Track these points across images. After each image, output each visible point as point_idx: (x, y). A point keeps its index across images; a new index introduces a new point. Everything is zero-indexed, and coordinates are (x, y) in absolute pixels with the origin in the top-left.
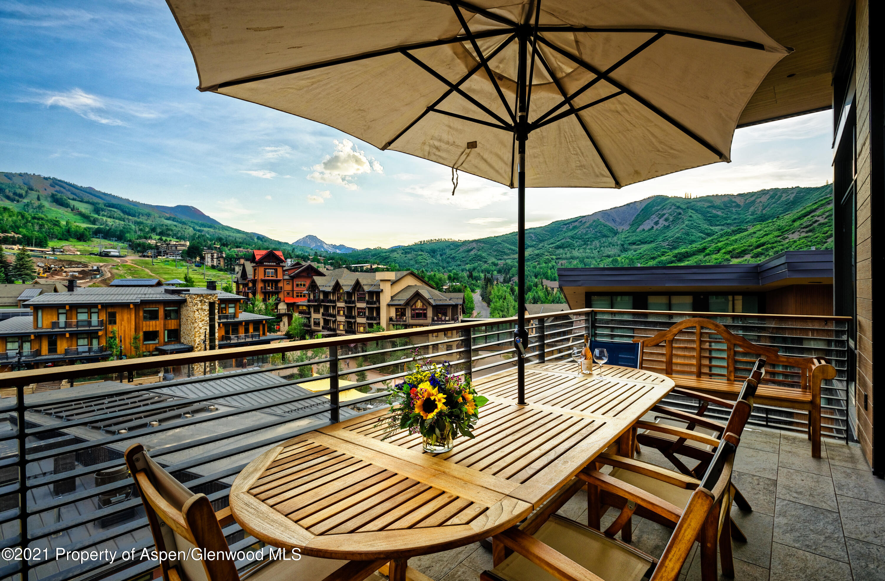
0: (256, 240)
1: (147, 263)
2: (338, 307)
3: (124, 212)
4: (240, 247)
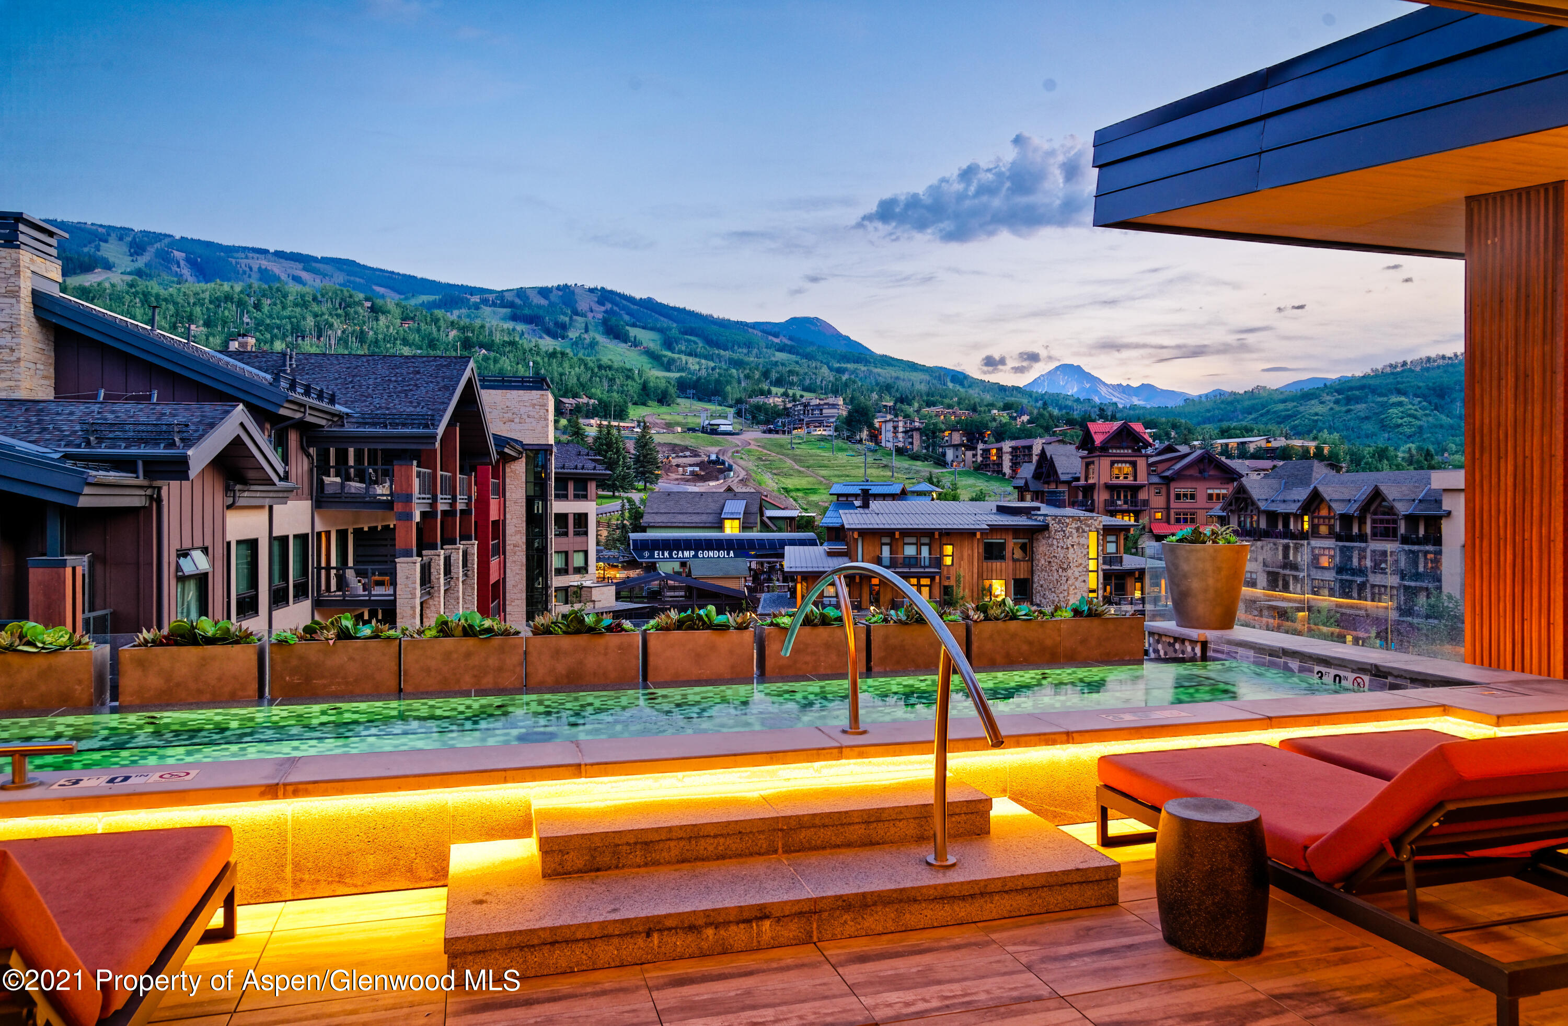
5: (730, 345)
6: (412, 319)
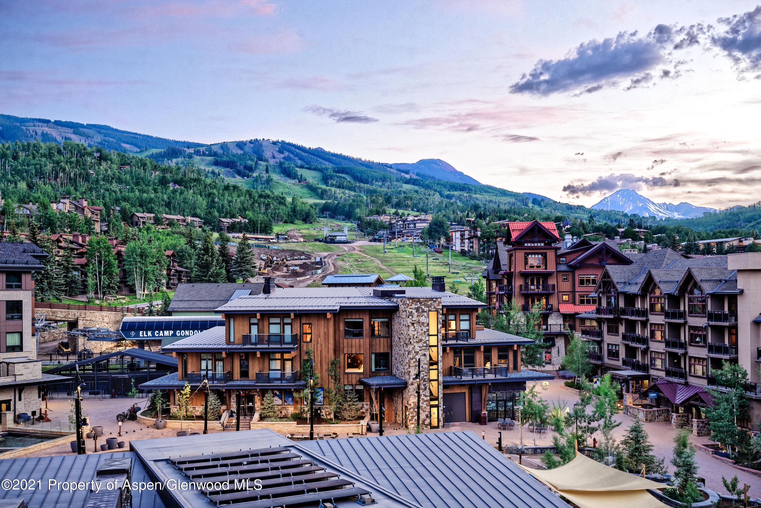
0: (530, 205)
1: (378, 251)
2: (651, 324)
3: (356, 178)
4: (504, 219)
5: (370, 180)
6: (129, 164)
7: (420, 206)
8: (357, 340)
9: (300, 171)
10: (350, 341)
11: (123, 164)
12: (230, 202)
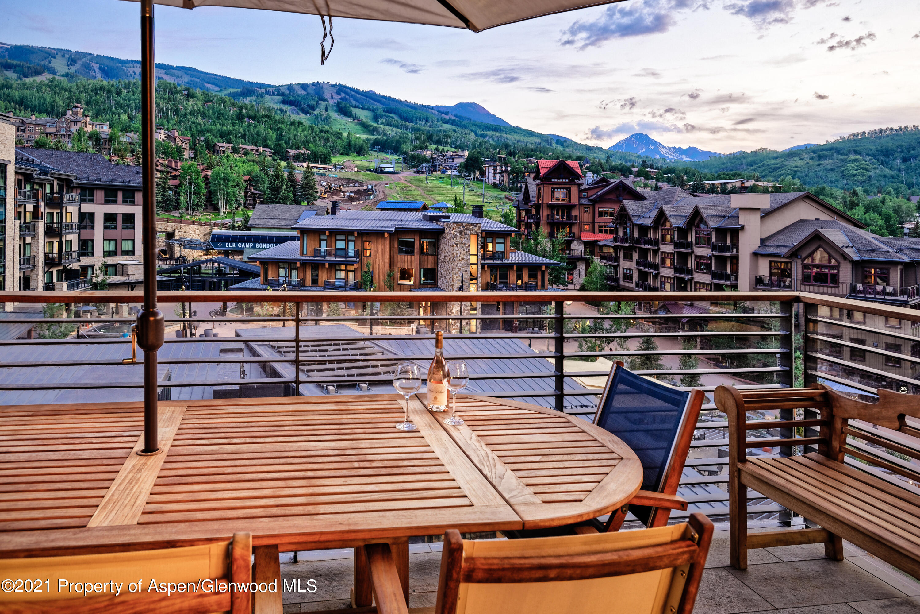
0: (554, 145)
1: (421, 181)
2: (662, 253)
3: (402, 117)
4: (531, 157)
5: (414, 119)
6: (211, 101)
7: (458, 143)
8: (409, 257)
9: (355, 111)
10: (403, 257)
11: (206, 101)
12: (295, 135)
